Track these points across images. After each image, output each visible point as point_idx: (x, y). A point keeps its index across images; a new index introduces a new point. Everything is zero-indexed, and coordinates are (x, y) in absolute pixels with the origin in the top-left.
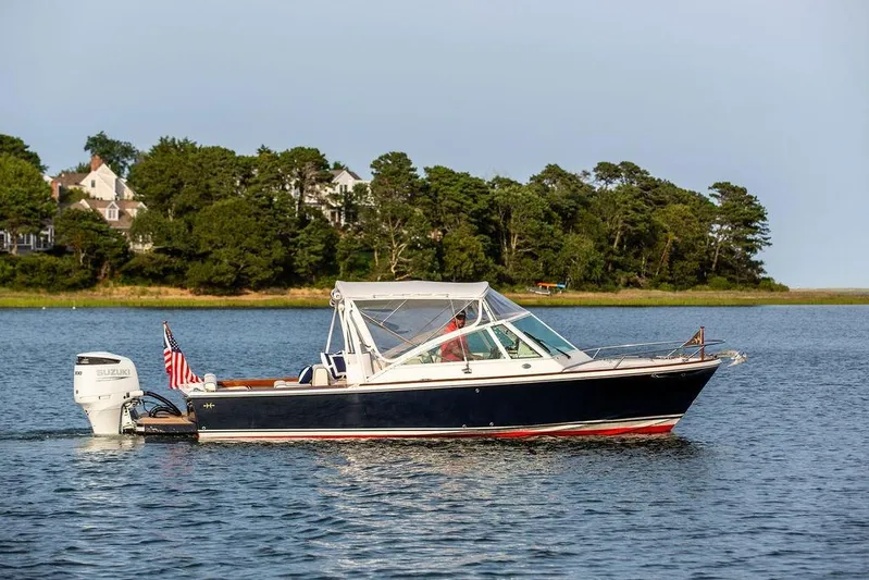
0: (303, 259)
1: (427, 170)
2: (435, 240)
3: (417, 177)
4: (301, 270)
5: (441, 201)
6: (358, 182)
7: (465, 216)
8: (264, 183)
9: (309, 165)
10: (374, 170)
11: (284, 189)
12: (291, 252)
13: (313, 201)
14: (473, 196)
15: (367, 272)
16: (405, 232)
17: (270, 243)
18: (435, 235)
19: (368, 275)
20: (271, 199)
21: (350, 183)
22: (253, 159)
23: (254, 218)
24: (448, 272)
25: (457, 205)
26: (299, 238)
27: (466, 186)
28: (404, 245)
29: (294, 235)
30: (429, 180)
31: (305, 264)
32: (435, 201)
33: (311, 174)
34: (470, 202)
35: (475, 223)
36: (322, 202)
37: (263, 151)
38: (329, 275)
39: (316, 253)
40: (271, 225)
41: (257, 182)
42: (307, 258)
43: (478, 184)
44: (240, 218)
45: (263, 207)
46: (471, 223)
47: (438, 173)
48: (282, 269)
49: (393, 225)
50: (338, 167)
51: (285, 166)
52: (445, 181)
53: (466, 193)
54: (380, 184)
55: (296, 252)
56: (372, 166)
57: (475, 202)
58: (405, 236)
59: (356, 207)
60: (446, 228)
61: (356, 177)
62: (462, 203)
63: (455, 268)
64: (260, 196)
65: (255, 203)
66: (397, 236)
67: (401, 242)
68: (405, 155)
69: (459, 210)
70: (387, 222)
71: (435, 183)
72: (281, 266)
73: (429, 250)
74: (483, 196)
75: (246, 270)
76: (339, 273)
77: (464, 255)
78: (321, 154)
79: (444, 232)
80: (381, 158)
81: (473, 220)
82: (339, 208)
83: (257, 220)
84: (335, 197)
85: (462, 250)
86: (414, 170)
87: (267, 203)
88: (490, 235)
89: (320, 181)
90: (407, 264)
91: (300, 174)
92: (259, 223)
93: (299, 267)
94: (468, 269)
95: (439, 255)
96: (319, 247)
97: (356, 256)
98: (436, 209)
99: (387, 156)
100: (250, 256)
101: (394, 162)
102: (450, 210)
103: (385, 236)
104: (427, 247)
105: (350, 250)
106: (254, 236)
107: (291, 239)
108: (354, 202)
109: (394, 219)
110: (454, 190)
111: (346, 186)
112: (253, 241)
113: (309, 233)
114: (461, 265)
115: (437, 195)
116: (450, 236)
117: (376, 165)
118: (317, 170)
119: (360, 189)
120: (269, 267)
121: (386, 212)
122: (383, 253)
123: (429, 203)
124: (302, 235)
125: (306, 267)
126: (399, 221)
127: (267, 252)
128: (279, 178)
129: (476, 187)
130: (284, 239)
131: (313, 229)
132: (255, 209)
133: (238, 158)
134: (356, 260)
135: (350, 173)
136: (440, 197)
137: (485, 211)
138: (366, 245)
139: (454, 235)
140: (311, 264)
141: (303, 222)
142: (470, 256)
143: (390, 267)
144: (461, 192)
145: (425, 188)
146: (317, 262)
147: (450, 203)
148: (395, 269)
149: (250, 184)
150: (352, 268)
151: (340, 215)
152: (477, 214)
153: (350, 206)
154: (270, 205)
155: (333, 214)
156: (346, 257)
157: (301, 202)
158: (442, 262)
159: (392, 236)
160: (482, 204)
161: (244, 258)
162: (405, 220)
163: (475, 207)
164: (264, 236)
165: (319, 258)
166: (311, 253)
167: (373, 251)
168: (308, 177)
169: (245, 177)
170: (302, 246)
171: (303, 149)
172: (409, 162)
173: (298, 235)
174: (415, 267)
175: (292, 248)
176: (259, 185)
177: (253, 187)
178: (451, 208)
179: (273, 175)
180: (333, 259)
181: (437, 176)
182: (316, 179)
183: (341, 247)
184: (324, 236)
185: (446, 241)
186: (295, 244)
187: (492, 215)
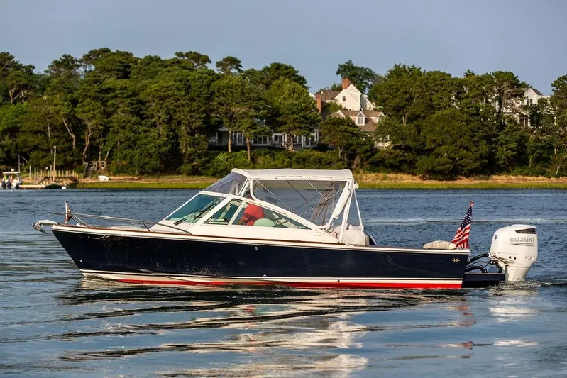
0: (502, 154)
4: (501, 162)
6: (540, 97)
8: (473, 97)
9: (505, 84)
10: (554, 88)
11: (487, 102)
12: (493, 149)
13: (508, 111)
15: (549, 164)
17: (477, 142)
19: (550, 166)
20: (478, 110)
21: (535, 99)
22: (463, 80)
23: (465, 124)
26: (499, 138)
29: (496, 136)
31: (503, 157)
33: (508, 90)
36: (515, 111)
37: (469, 74)
38: (521, 165)
39: (511, 149)
40: (479, 128)
41: (468, 97)
42: (505, 153)
44: (455, 124)
45: (472, 115)
48: (486, 161)
50: (526, 86)
51: (488, 85)
54: (559, 98)
55: (497, 149)
56: (553, 85)
59: (539, 115)
61: (538, 93)
64: (469, 108)
65: (466, 112)
72: (486, 158)
75: (461, 162)
76: (529, 164)
78: (515, 76)
80: (559, 79)
82: (526, 116)
83: (468, 125)
84: (525, 108)
87: (475, 112)
89: (514, 96)
91: (499, 91)
92: (469, 126)
93: (499, 160)
96: (514, 145)
97: (541, 151)
99: (564, 78)
100: (463, 152)
103: (562, 137)
105: (536, 147)
106: (466, 137)
107: (493, 139)
108: (538, 112)
111: (531, 100)
112: (465, 141)
113: (506, 134)
117: (556, 84)
118: (512, 88)
119: (542, 102)
120: (477, 159)
121: (562, 119)
124: (502, 136)
125: (504, 160)
127: (474, 149)
128: (484, 94)
130: (488, 138)
131: (509, 131)
132: (465, 117)
133: (454, 79)
134: (541, 154)
135: (534, 90)
138: (548, 144)
140: (507, 157)
141: (502, 127)
146: (512, 156)
149: (463, 99)
150: (537, 160)
151: (527, 120)
153: (535, 115)
154: (478, 114)
155: (521, 120)
156: (533, 152)
157: (500, 112)
161: (458, 153)
164: (473, 136)
165: (514, 153)
166: (508, 149)
167: (553, 148)
168: (505, 93)
169: (458, 93)
170: (502, 144)
171: (501, 72)
173: (498, 136)
175: (494, 146)
176: (469, 99)
177: (465, 101)
179: (479, 92)
180: (523, 153)
182: (512, 95)
183: (530, 144)
184: (517, 137)
186: (496, 143)
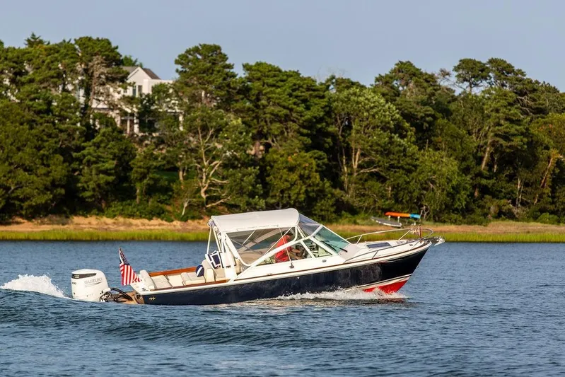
0: (90, 180)
1: (247, 67)
2: (255, 155)
3: (234, 76)
4: (88, 194)
5: (264, 107)
6: (157, 82)
7: (295, 126)
8: (41, 82)
9: (97, 60)
10: (180, 67)
11: (64, 90)
12: (74, 170)
13: (101, 106)
14: (305, 101)
15: (171, 196)
16: (220, 146)
17: (48, 157)
18: (256, 150)
19: (171, 201)
20: (49, 103)
21: (147, 85)
22: (24, 53)
23: (26, 126)
24: (272, 197)
25: (285, 111)
26: (85, 152)
27: (296, 88)
28: (217, 162)
29: (79, 149)
30: (249, 80)
31: (92, 185)
32: (257, 107)
33: (100, 70)
34: (301, 108)
35: (307, 135)
36: (113, 106)
37: (34, 42)
38: (123, 200)
39: (106, 172)
40: (50, 136)
41: (31, 81)
42: (95, 177)
43: (310, 86)
44: (10, 127)
45: (38, 112)
46: (302, 134)
47: (261, 72)
48: (63, 191)
49: (204, 137)
50: (133, 64)
51: (66, 61)
52: (270, 81)
53: (296, 97)
54: (187, 84)
55: (81, 170)
56: (177, 62)
57: (308, 108)
58: (218, 151)
59: (155, 113)
60: (270, 141)
61: (153, 76)
62: (291, 110)
63: (282, 192)
64: (34, 99)
65: (29, 107)
66: (208, 152)
67: (214, 158)
68: (219, 48)
69: (287, 118)
70: (196, 133)
71: (257, 84)
72: (62, 187)
73: (250, 169)
74: (316, 100)
75: (19, 192)
76: (135, 198)
77: (294, 177)
78: (113, 45)
79: (268, 146)
80: (188, 52)
81: (305, 131)
82: (132, 115)
83: (31, 128)
84: (130, 100)
85: (291, 169)
86: (230, 67)
87: (45, 107)
88: (326, 151)
89: (111, 79)
90: (222, 187)
91: (86, 71)
92: (33, 131)
93: (84, 189)
94: (299, 194)
95: (262, 177)
96: (110, 164)
97: (157, 176)
98: (257, 117)
99: (196, 50)
100: (22, 175)
101: (205, 57)
102: (276, 118)
103: (192, 150)
104: (245, 165)
105: (148, 168)
106: (27, 150)
107: (74, 154)
108: (153, 108)
109: (205, 129)
110: (281, 93)
111: (140, 87)
112: (25, 156)
113: (98, 146)
114: (289, 189)
115: (258, 99)
116: (275, 152)
117: (182, 60)
118: (108, 66)
119: (158, 90)
120: (46, 189)
121: (194, 119)
122: (191, 173)
123: (249, 109)
124: (89, 149)
125: (94, 190)
126: (211, 132)
127: (42, 170)
128: (59, 76)
129: (308, 89)
130: (65, 152)
131: (101, 142)
132: (29, 115)
133: (8, 50)
134: (156, 180)
135: (145, 70)
136: (264, 102)
137: (321, 120)
138: (168, 162)
139: (281, 151)
140: (99, 185)
141: (89, 133)
142: (301, 177)
143: (199, 190)
144: (290, 95)
145: (245, 91)
146: (107, 183)
147: (277, 109)
148: (206, 192)
149: (23, 84)
150: (150, 191)
151: (132, 122)
152: (309, 125)
153: (147, 114)
154: (49, 111)
155: (123, 122)
156: (144, 176)
157: (87, 106)
158: (265, 184)
159: (202, 151)
160: (316, 111)
161: (15, 177)
162: (218, 130)
163: (308, 115)
164: (39, 148)
165: (111, 178)
166: (99, 172)
167: (176, 169)
168: (96, 74)
169: (16, 74)
170: (89, 163)
171: (90, 39)
172: (224, 58)
173: (84, 148)
174: (232, 191)
175: (75, 165)
176: (35, 86)
177: (27, 88)
178: (277, 115)
179: (52, 73)
180: (126, 179)
181: (259, 74)
182: (107, 78)
183: (138, 163)
184: (116, 151)
185: (269, 157)
186: (80, 160)
187: (328, 125)
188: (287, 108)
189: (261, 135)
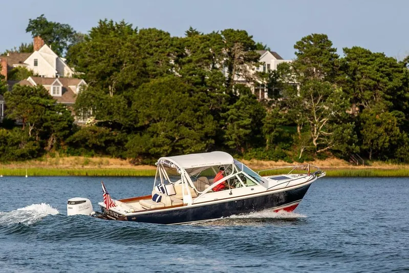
0: (233, 132)
1: (346, 50)
2: (353, 114)
3: (337, 57)
4: (231, 143)
5: (359, 79)
6: (280, 61)
7: (381, 93)
8: (197, 62)
9: (237, 46)
10: (297, 51)
11: (214, 68)
12: (221, 126)
13: (240, 79)
14: (388, 75)
15: (291, 144)
16: (327, 108)
17: (202, 117)
18: (352, 110)
19: (292, 148)
20: (203, 77)
21: (274, 64)
22: (184, 41)
23: (187, 94)
24: (365, 144)
25: (374, 82)
26: (229, 112)
27: (382, 65)
28: (325, 120)
29: (224, 110)
30: (348, 59)
31: (234, 136)
32: (354, 79)
33: (240, 53)
34: (386, 80)
35: (390, 100)
36: (249, 79)
37: (192, 33)
38: (257, 147)
39: (244, 127)
40: (204, 101)
41: (190, 61)
42: (236, 131)
43: (392, 64)
44: (175, 94)
45: (195, 84)
46: (387, 99)
47: (356, 54)
48: (213, 142)
49: (315, 101)
50: (263, 48)
51: (216, 47)
52: (363, 60)
53: (382, 72)
54: (303, 63)
55: (226, 126)
56: (295, 47)
57: (391, 80)
58: (326, 111)
59: (280, 84)
60: (363, 104)
61: (278, 57)
62: (378, 81)
63: (372, 141)
64: (192, 75)
65: (189, 81)
66: (318, 112)
67: (322, 117)
68: (326, 37)
69: (375, 87)
70: (309, 98)
71: (354, 63)
72: (213, 138)
73: (349, 124)
74: (397, 74)
75: (181, 142)
76: (266, 145)
77: (381, 130)
78: (249, 35)
79: (361, 108)
80: (303, 39)
81: (389, 97)
82: (263, 85)
83: (191, 96)
84: (262, 75)
85: (379, 124)
86: (334, 50)
87: (200, 80)
88: (404, 111)
89: (248, 60)
90: (328, 137)
91: (229, 54)
92: (192, 98)
93: (228, 140)
94: (384, 142)
95: (357, 129)
96: (247, 121)
97: (281, 130)
98: (354, 87)
99: (310, 38)
100: (185, 130)
101: (316, 43)
102: (368, 87)
103: (307, 111)
104: (345, 121)
105: (275, 124)
106: (188, 111)
107: (221, 114)
108: (278, 80)
109: (316, 95)
110: (371, 69)
111: (269, 65)
112: (185, 116)
113: (238, 108)
114: (378, 139)
115: (355, 74)
116: (367, 112)
117: (299, 45)
118: (245, 50)
119: (283, 67)
120: (202, 139)
121: (307, 89)
122: (306, 127)
123: (348, 81)
124: (232, 110)
125: (236, 140)
126: (320, 98)
127: (198, 126)
128: (210, 57)
129: (391, 66)
130: (215, 113)
131: (241, 105)
132: (188, 86)
133: (173, 39)
134: (281, 133)
135: (272, 53)
136: (359, 76)
137: (400, 89)
138: (290, 120)
139: (371, 111)
140: (239, 137)
141: (232, 99)
142: (386, 130)
143: (312, 140)
144: (378, 70)
145: (345, 68)
146: (246, 135)
147: (368, 81)
148: (317, 141)
149: (184, 63)
150: (276, 141)
151: (263, 90)
152: (392, 92)
153: (274, 85)
154: (203, 83)
155: (257, 91)
156: (271, 130)
157: (230, 80)
158: (360, 136)
159: (314, 111)
160: (397, 82)
161: (178, 132)
162: (326, 97)
163: (391, 85)
164: (196, 111)
165: (248, 131)
166: (240, 126)
167: (295, 125)
168: (237, 56)
169: (178, 56)
170: (232, 121)
171: (232, 31)
172: (330, 44)
173: (228, 110)
174: (335, 140)
175: (222, 122)
176: (192, 65)
177: (187, 66)
178: (368, 85)
179: (205, 55)
180: (259, 132)
181: (355, 56)
182: (245, 59)
183: (267, 120)
184: (252, 111)
185: (362, 116)
186: (225, 119)
187: (405, 92)
188: (376, 80)
189: (356, 100)
